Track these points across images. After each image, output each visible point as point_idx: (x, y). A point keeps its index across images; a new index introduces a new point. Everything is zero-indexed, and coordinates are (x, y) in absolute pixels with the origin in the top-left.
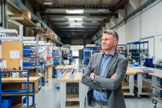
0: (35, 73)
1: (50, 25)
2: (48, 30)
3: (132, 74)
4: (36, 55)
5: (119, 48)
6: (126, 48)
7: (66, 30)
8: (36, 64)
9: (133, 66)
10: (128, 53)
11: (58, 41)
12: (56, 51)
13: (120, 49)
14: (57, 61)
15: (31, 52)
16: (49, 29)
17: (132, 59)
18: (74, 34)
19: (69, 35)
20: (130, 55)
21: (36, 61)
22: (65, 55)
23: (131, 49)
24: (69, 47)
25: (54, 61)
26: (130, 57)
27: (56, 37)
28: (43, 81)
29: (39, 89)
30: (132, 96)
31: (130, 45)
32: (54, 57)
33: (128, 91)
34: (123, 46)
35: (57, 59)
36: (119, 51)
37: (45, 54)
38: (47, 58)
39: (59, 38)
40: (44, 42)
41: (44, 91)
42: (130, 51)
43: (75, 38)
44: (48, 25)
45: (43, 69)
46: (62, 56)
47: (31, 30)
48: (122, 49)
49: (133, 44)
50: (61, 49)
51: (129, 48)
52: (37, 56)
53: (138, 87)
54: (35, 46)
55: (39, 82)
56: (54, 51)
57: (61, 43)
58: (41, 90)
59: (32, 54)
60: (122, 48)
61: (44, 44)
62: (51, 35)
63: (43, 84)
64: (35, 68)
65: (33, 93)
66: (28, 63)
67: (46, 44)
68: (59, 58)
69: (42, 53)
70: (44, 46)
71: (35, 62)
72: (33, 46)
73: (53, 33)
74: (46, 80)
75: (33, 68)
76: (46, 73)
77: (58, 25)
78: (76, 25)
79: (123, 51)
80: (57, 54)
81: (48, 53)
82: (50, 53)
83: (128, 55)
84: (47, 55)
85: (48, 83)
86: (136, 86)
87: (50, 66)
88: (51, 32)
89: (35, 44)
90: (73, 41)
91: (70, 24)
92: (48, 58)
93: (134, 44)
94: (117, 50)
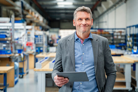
0: (10, 62)
1: (33, 5)
2: (30, 11)
3: (128, 63)
4: (11, 40)
5: (117, 32)
6: (126, 32)
7: (53, 11)
8: (12, 52)
9: (131, 54)
10: (128, 39)
11: (44, 25)
12: (39, 37)
13: (119, 34)
14: (40, 48)
15: (5, 37)
16: (32, 10)
17: (133, 46)
18: (63, 16)
19: (58, 17)
20: (130, 41)
21: (12, 47)
22: (51, 41)
23: (132, 33)
24: (58, 32)
25: (36, 48)
26: (130, 43)
27: (41, 19)
28: (21, 72)
29: (16, 82)
30: (129, 90)
31: (130, 29)
32: (37, 43)
33: (124, 84)
34: (123, 31)
35: (40, 46)
36: (117, 36)
37: (25, 39)
38: (27, 45)
39: (45, 21)
40: (23, 25)
41: (22, 84)
42: (131, 35)
43: (65, 20)
44: (31, 4)
45: (21, 57)
46: (47, 43)
47: (9, 11)
48: (121, 34)
49: (134, 27)
50: (45, 34)
51: (130, 32)
52: (13, 42)
53: (136, 80)
54: (10, 30)
55: (16, 73)
56: (36, 36)
57: (48, 27)
58: (18, 84)
59: (6, 39)
60: (121, 32)
61: (23, 27)
62: (35, 17)
63: (21, 76)
64: (10, 56)
65: (5, 87)
66: (2, 50)
67: (25, 27)
68: (43, 44)
69: (21, 38)
70: (22, 29)
71: (10, 49)
72: (8, 29)
73: (37, 15)
74: (25, 71)
75: (8, 56)
76: (26, 62)
77: (43, 5)
78: (65, 5)
79: (122, 36)
80: (41, 40)
81: (28, 38)
82: (31, 39)
83: (128, 41)
84: (27, 40)
85: (28, 75)
86: (133, 78)
87: (31, 55)
88: (35, 13)
89: (10, 27)
90: (63, 25)
91: (59, 3)
92: (29, 45)
93: (136, 27)
94: (115, 35)
